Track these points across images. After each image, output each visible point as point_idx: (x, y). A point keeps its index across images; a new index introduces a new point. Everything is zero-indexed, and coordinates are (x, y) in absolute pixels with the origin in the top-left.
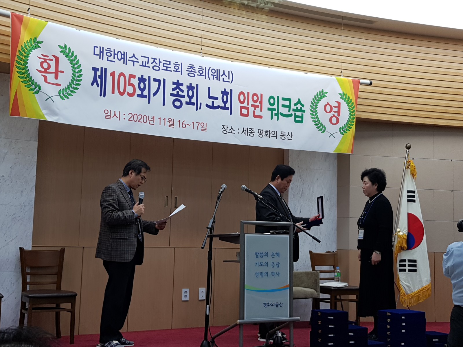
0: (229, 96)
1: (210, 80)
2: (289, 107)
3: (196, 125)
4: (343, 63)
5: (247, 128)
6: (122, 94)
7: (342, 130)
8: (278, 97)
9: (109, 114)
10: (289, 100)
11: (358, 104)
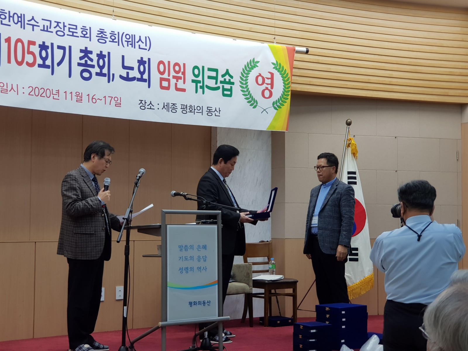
0: (147, 65)
1: (124, 47)
2: (216, 78)
3: (108, 100)
4: (276, 28)
5: (169, 103)
6: (20, 64)
7: (275, 105)
8: (203, 67)
9: (5, 87)
10: (216, 70)
11: (293, 75)
